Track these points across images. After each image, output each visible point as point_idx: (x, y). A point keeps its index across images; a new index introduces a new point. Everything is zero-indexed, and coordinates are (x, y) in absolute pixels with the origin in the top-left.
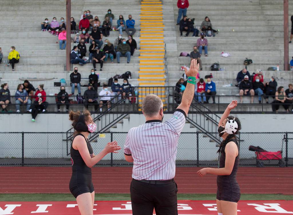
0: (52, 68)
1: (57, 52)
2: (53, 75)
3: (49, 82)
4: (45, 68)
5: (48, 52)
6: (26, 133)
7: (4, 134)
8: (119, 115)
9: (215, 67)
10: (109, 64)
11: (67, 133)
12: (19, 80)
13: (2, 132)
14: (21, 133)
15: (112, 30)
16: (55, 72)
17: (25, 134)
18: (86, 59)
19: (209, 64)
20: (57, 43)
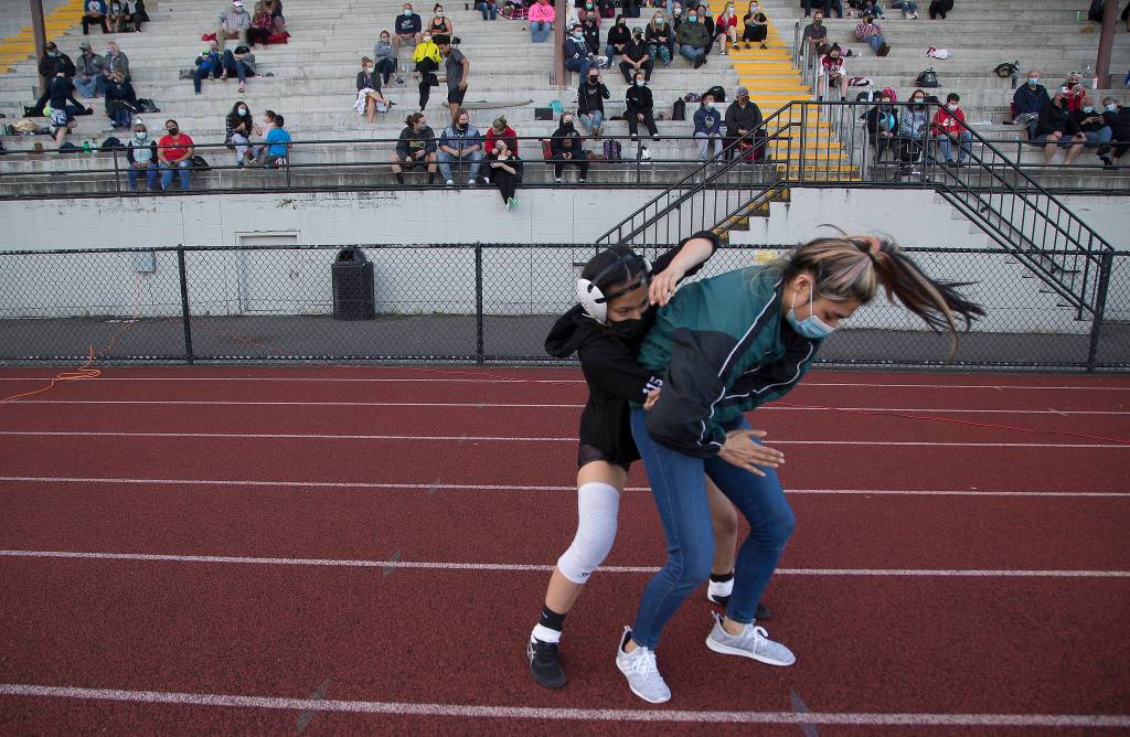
0: (522, 81)
1: (527, 48)
2: (527, 96)
3: (519, 111)
4: (504, 81)
5: (506, 48)
6: (490, 246)
7: (412, 251)
8: (756, 193)
9: (930, 79)
10: (662, 71)
11: (597, 246)
12: (442, 107)
13: (404, 243)
14: (472, 246)
15: (645, 5)
16: (531, 89)
17: (485, 251)
18: (602, 61)
19: (912, 74)
20: (524, 29)
